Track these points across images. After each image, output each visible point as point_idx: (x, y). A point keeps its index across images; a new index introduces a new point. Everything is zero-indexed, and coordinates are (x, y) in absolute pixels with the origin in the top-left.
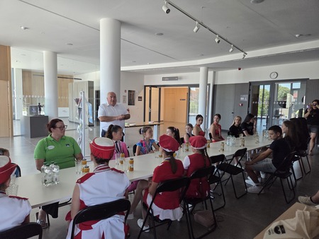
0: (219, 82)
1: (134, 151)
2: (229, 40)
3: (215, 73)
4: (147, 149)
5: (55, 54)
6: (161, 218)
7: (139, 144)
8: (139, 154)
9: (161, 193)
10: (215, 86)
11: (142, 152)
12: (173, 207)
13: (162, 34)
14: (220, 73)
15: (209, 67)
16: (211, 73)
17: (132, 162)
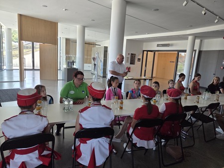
0: (204, 49)
1: (127, 96)
2: (215, 12)
3: (201, 41)
4: (136, 95)
5: (84, 27)
6: (138, 145)
7: (131, 91)
8: (130, 98)
9: (139, 128)
10: (200, 52)
11: (132, 97)
12: (148, 139)
13: (158, 10)
14: (206, 41)
15: (196, 36)
16: (198, 41)
17: (122, 103)
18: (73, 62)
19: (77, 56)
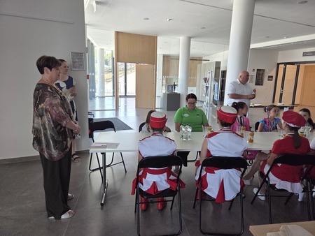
1: (256, 128)
4: (270, 127)
5: (189, 39)
7: (262, 121)
8: (261, 131)
11: (264, 129)
17: (252, 135)
18: (175, 85)
19: (179, 77)
